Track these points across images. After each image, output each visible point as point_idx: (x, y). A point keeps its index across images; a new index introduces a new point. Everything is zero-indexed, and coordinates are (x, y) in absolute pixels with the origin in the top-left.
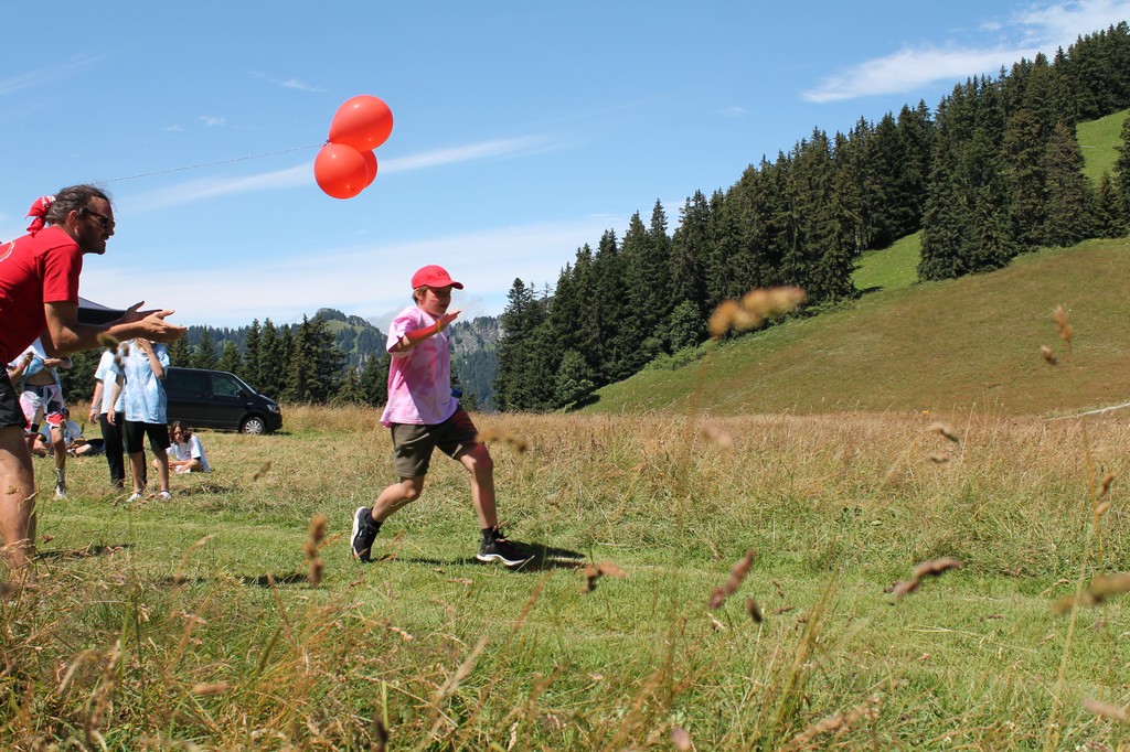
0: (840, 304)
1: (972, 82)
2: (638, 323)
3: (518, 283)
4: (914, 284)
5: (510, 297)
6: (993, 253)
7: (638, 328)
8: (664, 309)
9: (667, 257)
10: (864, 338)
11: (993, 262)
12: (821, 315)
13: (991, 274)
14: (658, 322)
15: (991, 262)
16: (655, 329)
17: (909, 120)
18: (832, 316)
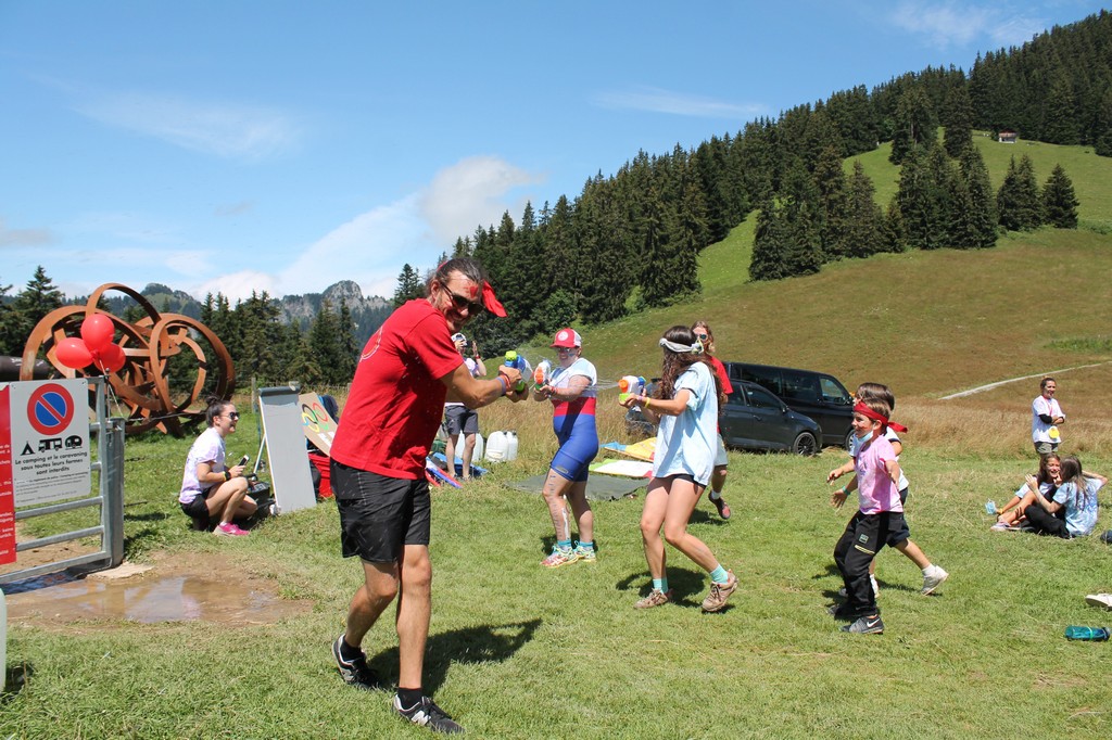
0: (692, 297)
1: (759, 121)
2: (516, 307)
3: (407, 268)
4: (746, 283)
5: (400, 280)
6: (812, 260)
7: (516, 311)
8: (540, 296)
9: (542, 251)
10: (723, 326)
11: (813, 268)
12: (675, 305)
13: (811, 277)
14: (533, 306)
15: (810, 267)
16: (531, 313)
17: (719, 148)
18: (686, 307)
